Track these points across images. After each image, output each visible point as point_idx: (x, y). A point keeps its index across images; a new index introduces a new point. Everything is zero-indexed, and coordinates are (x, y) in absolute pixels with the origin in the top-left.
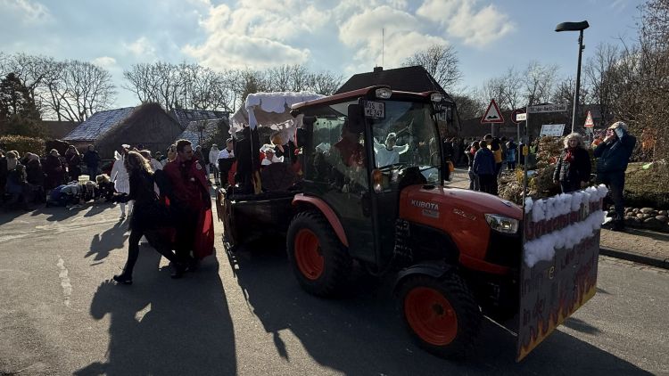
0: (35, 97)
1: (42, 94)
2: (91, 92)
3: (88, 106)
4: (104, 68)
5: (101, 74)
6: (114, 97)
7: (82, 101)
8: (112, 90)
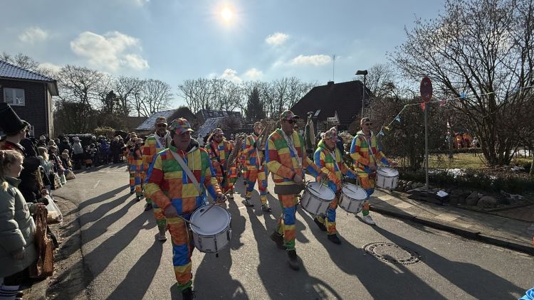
0: (127, 103)
1: (131, 101)
2: (158, 99)
3: (156, 107)
4: (167, 84)
5: (165, 87)
6: (171, 101)
7: (153, 104)
8: (170, 97)
